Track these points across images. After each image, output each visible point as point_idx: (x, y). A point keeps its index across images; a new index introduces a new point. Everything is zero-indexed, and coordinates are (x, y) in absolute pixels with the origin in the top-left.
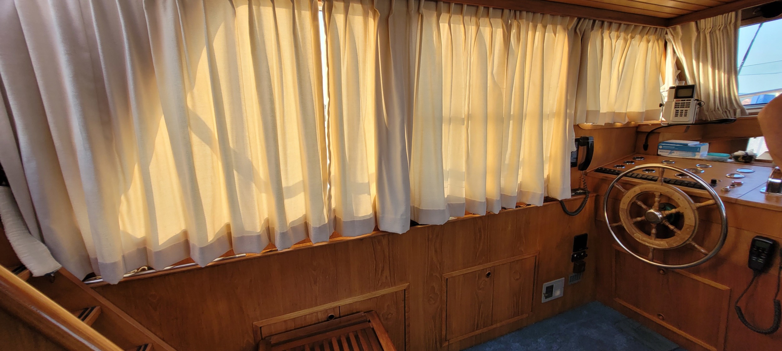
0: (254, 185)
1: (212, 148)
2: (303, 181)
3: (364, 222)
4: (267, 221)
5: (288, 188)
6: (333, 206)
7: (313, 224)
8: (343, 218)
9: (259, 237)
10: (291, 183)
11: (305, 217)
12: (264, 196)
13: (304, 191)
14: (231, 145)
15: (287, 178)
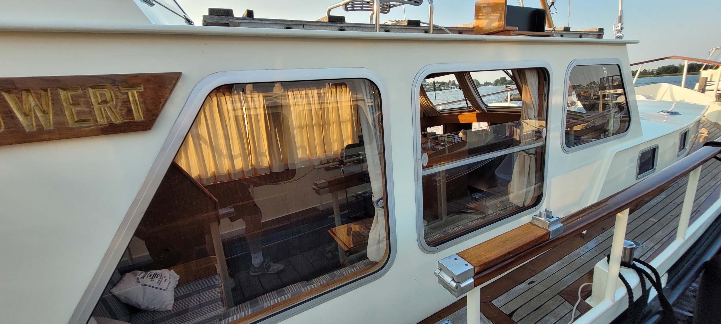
0: (222, 157)
1: (207, 145)
2: (240, 153)
3: (266, 169)
4: (228, 170)
5: (235, 156)
6: (253, 164)
7: (245, 170)
8: (257, 168)
9: (226, 175)
10: (236, 154)
11: (242, 168)
12: (226, 159)
13: (241, 157)
14: (214, 144)
15: (234, 153)
